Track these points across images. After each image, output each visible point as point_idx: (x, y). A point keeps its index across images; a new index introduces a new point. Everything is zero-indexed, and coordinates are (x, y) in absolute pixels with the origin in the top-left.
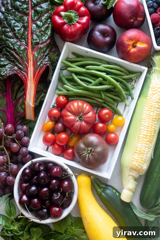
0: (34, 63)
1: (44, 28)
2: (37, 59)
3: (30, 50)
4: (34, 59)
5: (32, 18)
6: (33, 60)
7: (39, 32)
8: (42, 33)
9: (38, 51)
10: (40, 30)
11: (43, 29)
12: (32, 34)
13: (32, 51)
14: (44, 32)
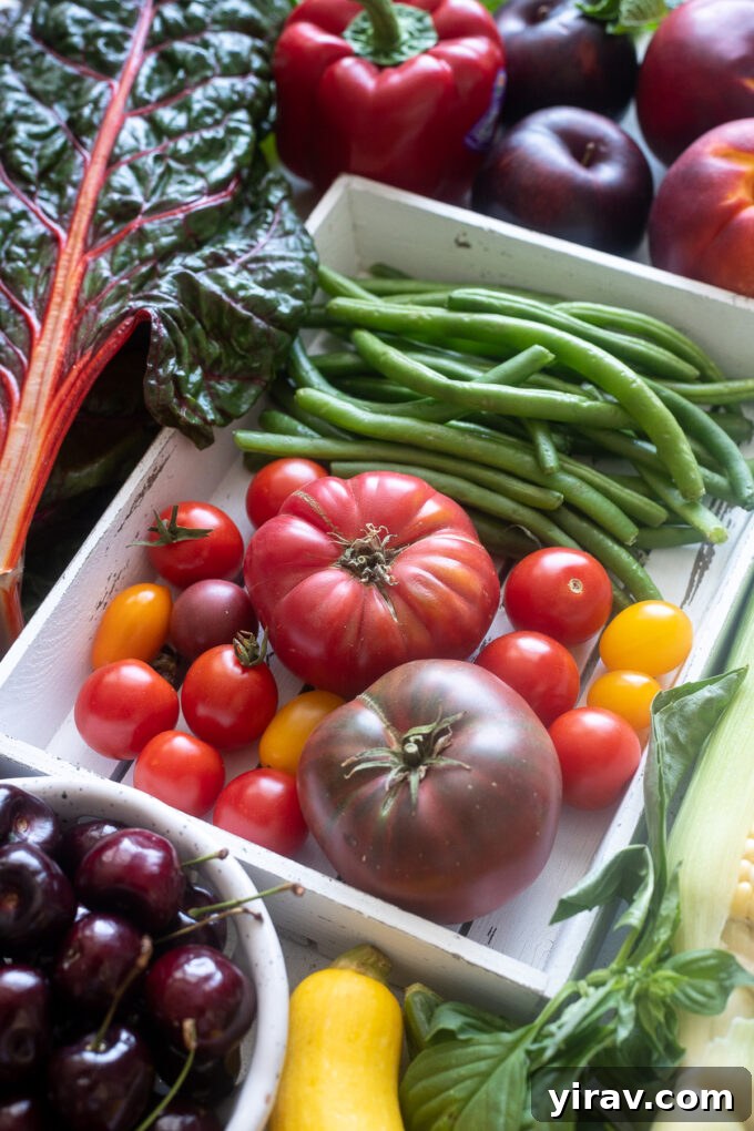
0: (79, 312)
1: (191, 142)
2: (99, 293)
3: (72, 246)
4: (85, 295)
5: (134, 87)
6: (76, 301)
7: (158, 159)
8: (173, 164)
9: (122, 248)
10: (165, 148)
11: (183, 145)
12: (112, 162)
13: (85, 251)
14: (188, 159)
